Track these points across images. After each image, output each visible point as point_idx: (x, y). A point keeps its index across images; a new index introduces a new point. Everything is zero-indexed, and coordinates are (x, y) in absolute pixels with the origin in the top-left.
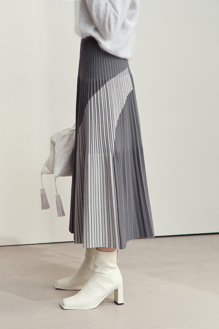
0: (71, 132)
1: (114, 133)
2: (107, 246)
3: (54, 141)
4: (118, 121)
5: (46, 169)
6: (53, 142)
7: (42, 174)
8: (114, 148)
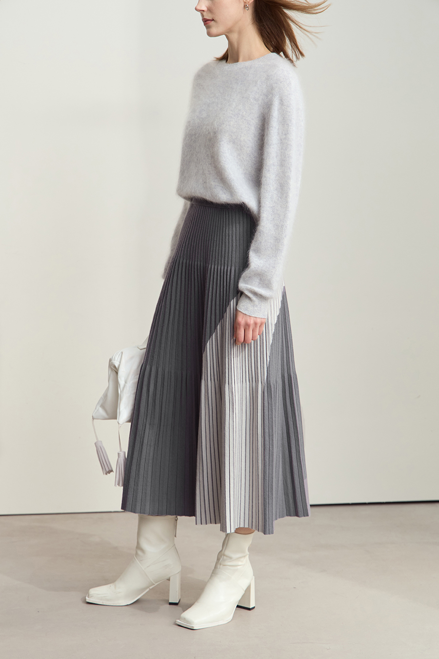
0: (143, 350)
1: (267, 352)
2: (246, 526)
3: (117, 366)
4: (274, 334)
5: (101, 412)
6: (115, 367)
7: (93, 419)
8: (265, 377)
